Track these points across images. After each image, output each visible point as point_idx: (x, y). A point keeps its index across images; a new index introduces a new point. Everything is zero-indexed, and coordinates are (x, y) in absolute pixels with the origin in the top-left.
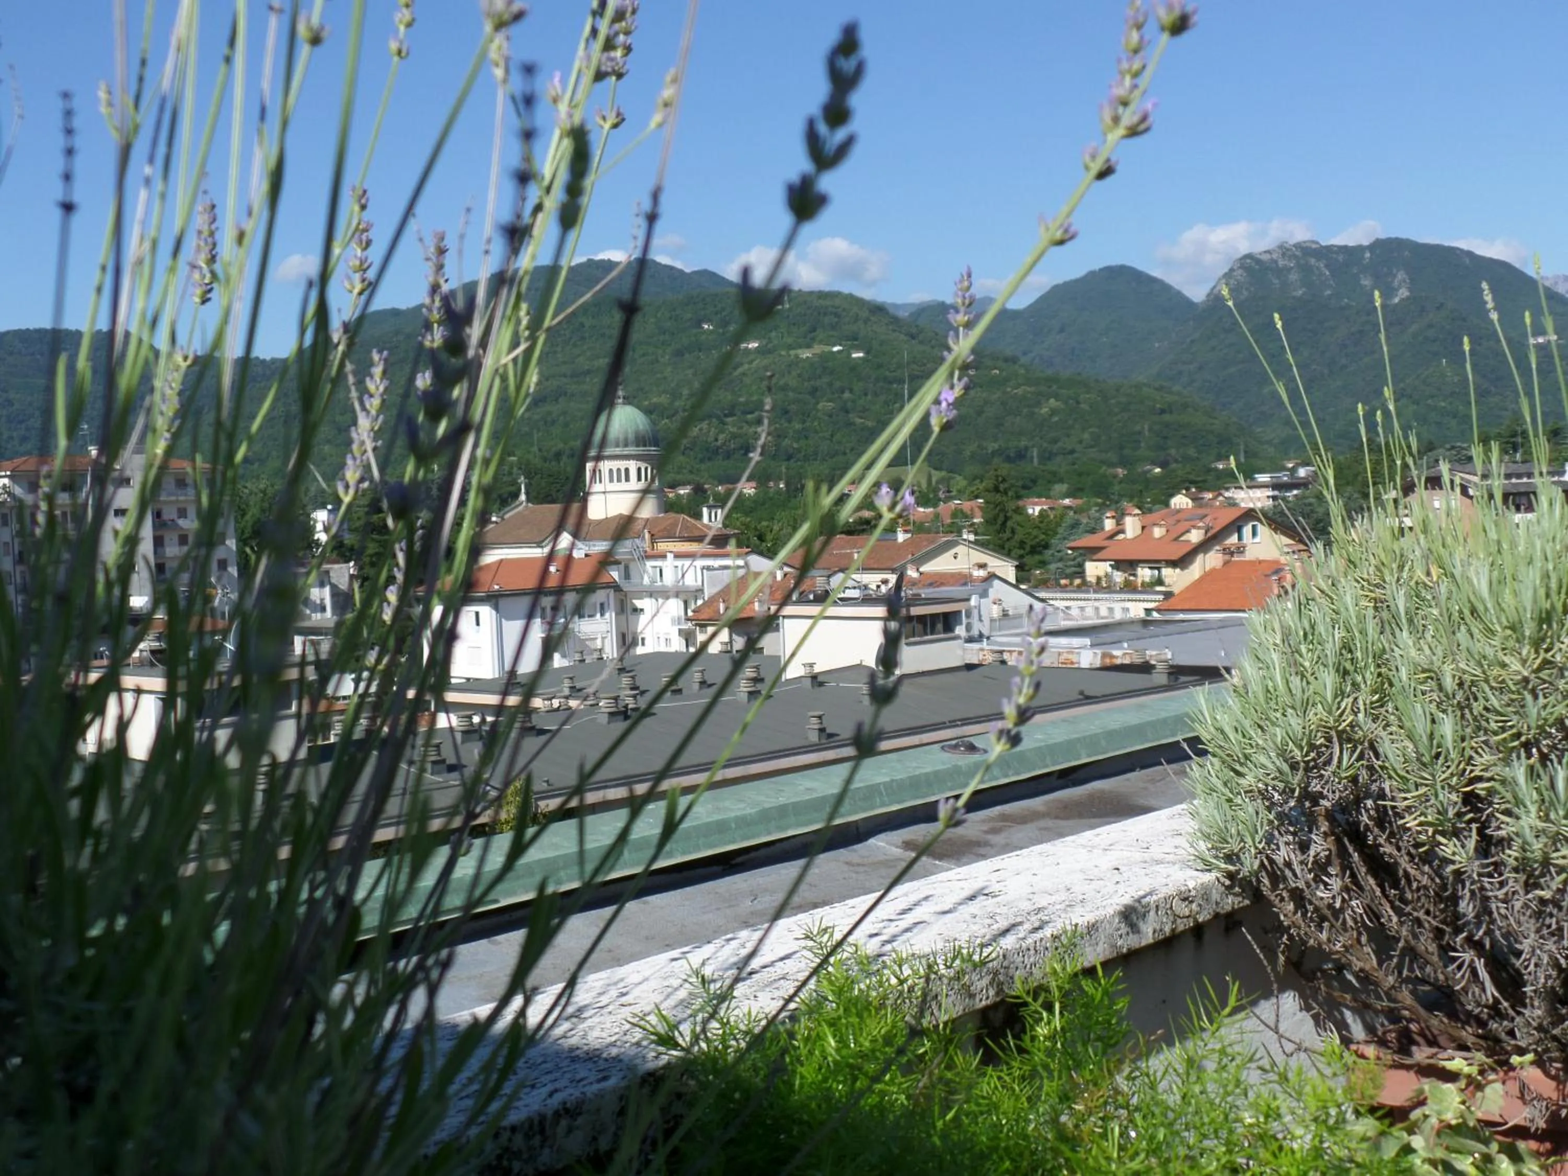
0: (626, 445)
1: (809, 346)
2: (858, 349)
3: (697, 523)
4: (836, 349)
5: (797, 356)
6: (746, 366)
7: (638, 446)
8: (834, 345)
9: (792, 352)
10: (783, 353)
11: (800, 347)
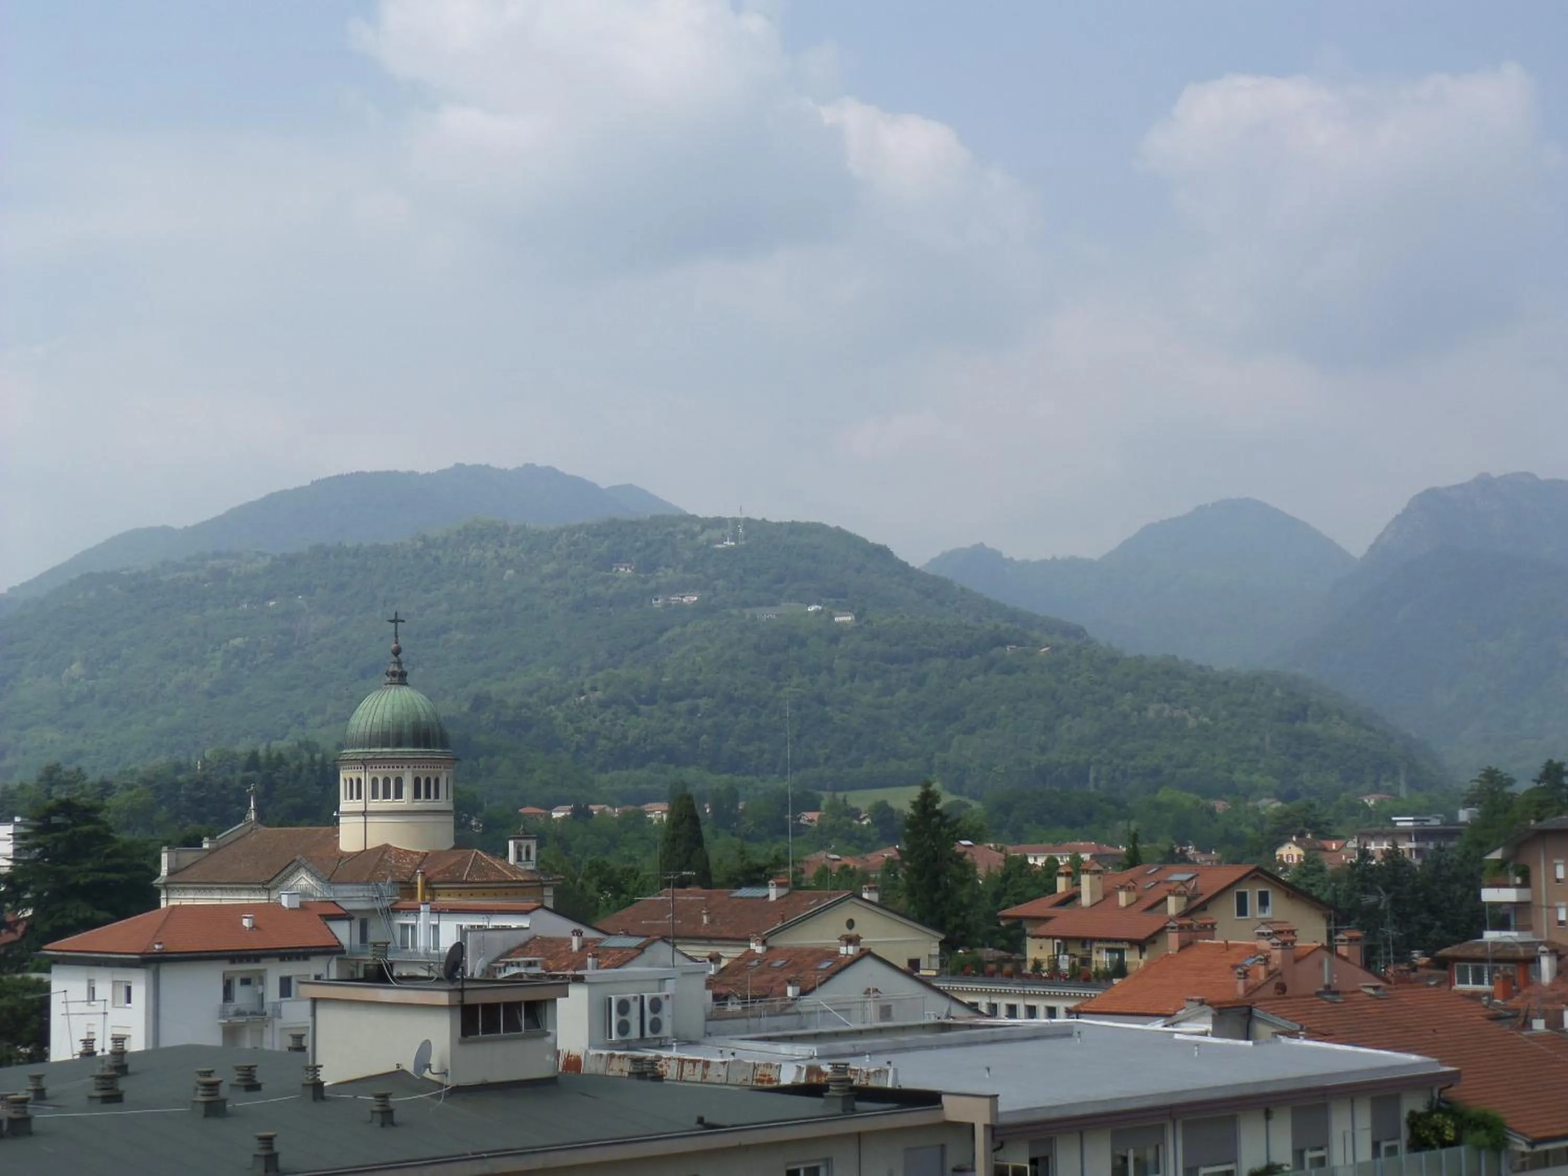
0: (399, 744)
1: (772, 604)
2: (845, 610)
3: (498, 864)
4: (812, 609)
5: (754, 618)
6: (677, 630)
7: (416, 745)
8: (809, 604)
9: (748, 612)
10: (734, 612)
11: (759, 604)
